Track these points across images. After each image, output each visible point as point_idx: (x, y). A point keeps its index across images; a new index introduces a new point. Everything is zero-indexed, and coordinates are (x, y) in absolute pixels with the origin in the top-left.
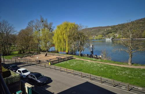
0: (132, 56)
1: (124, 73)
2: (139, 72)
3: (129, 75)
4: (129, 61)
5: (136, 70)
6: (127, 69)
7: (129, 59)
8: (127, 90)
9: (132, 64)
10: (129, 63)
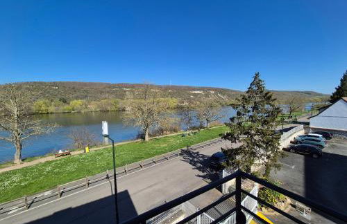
0: (21, 145)
1: (10, 184)
2: (39, 170)
3: (20, 182)
4: (17, 156)
5: (33, 168)
6: (14, 172)
7: (15, 153)
8: (23, 210)
9: (23, 160)
10: (17, 161)
